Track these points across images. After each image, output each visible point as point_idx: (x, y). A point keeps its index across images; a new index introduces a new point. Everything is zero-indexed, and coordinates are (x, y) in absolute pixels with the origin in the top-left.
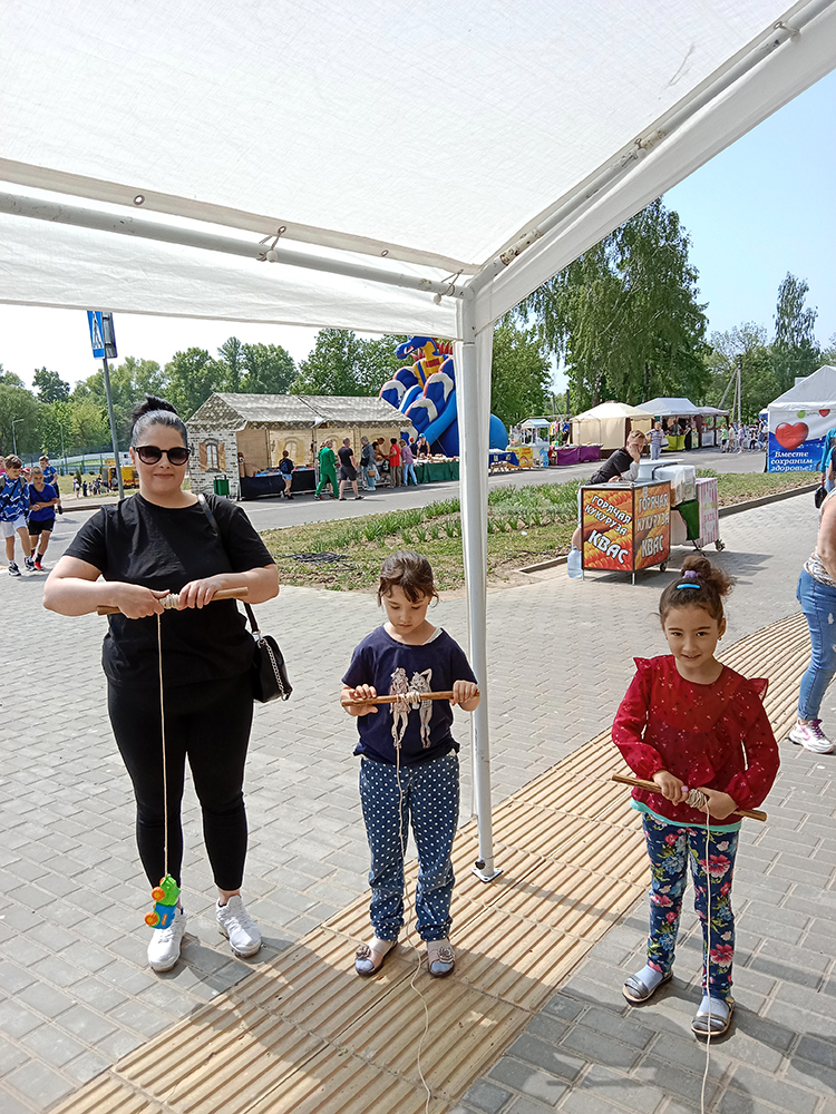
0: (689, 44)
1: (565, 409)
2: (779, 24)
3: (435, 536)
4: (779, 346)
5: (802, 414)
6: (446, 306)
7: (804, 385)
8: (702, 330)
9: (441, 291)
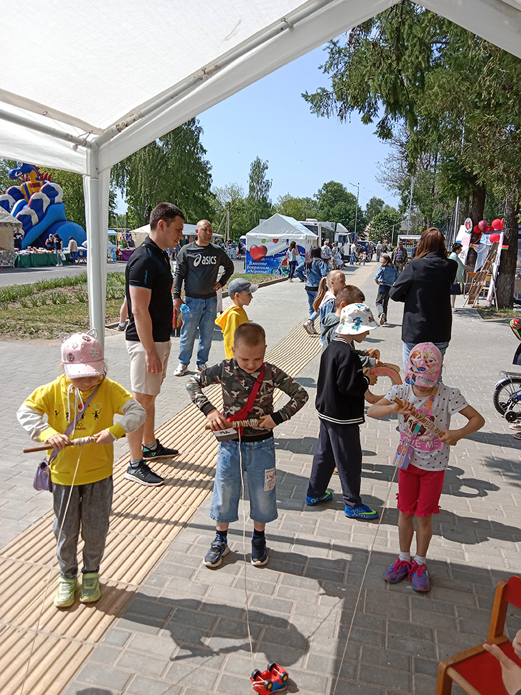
0: (239, 19)
1: (125, 224)
2: (284, 19)
3: (44, 303)
4: (251, 198)
5: (264, 241)
6: (80, 153)
7: (265, 224)
8: (209, 185)
9: (78, 142)
